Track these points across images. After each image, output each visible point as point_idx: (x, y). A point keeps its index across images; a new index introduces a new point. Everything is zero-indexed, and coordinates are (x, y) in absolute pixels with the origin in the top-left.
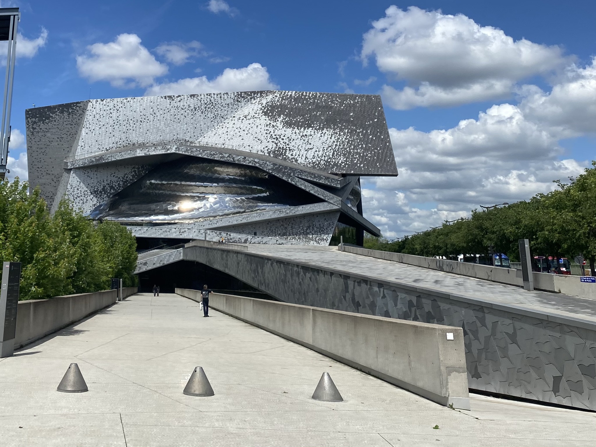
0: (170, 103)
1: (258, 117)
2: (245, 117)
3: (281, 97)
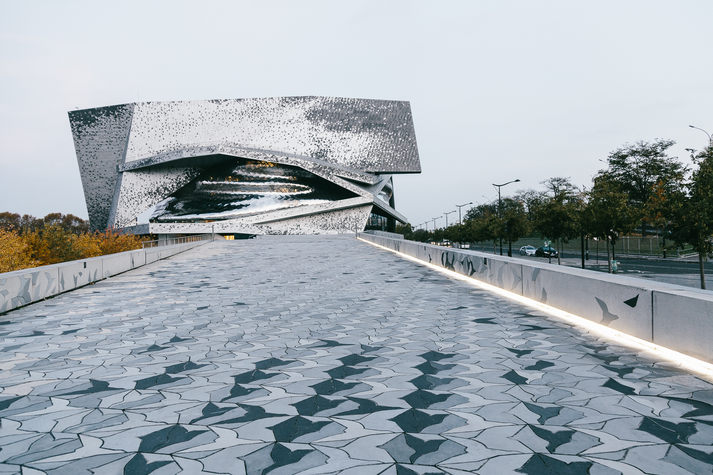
0: (218, 106)
1: (302, 121)
2: (290, 121)
3: (322, 103)
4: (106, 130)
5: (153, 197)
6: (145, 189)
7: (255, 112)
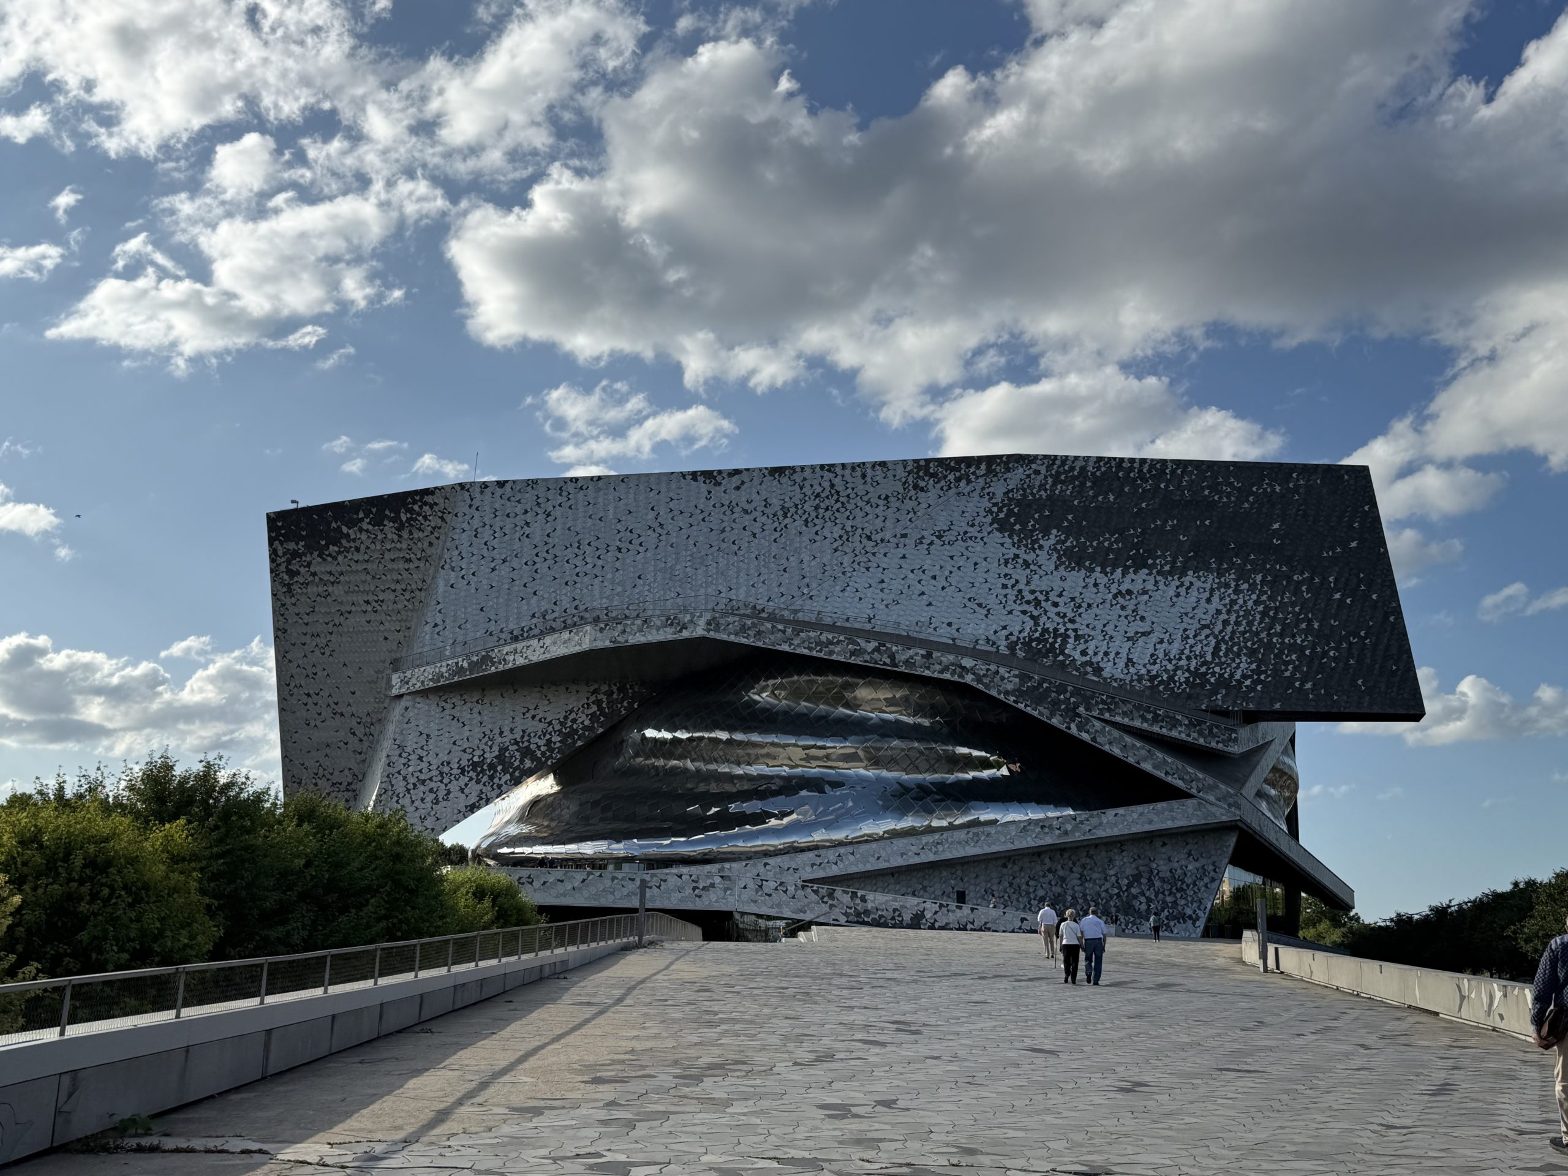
0: (709, 492)
1: (980, 535)
2: (940, 537)
3: (1051, 476)
4: (369, 566)
5: (485, 779)
6: (464, 751)
7: (827, 509)
